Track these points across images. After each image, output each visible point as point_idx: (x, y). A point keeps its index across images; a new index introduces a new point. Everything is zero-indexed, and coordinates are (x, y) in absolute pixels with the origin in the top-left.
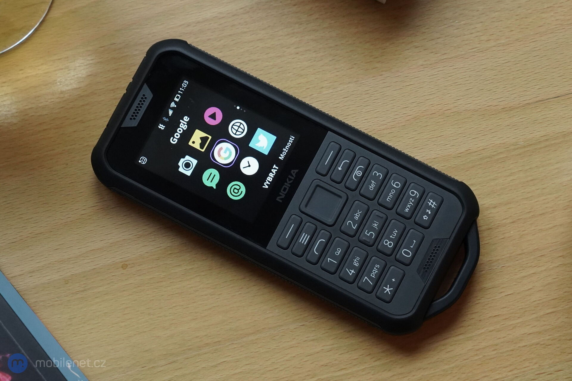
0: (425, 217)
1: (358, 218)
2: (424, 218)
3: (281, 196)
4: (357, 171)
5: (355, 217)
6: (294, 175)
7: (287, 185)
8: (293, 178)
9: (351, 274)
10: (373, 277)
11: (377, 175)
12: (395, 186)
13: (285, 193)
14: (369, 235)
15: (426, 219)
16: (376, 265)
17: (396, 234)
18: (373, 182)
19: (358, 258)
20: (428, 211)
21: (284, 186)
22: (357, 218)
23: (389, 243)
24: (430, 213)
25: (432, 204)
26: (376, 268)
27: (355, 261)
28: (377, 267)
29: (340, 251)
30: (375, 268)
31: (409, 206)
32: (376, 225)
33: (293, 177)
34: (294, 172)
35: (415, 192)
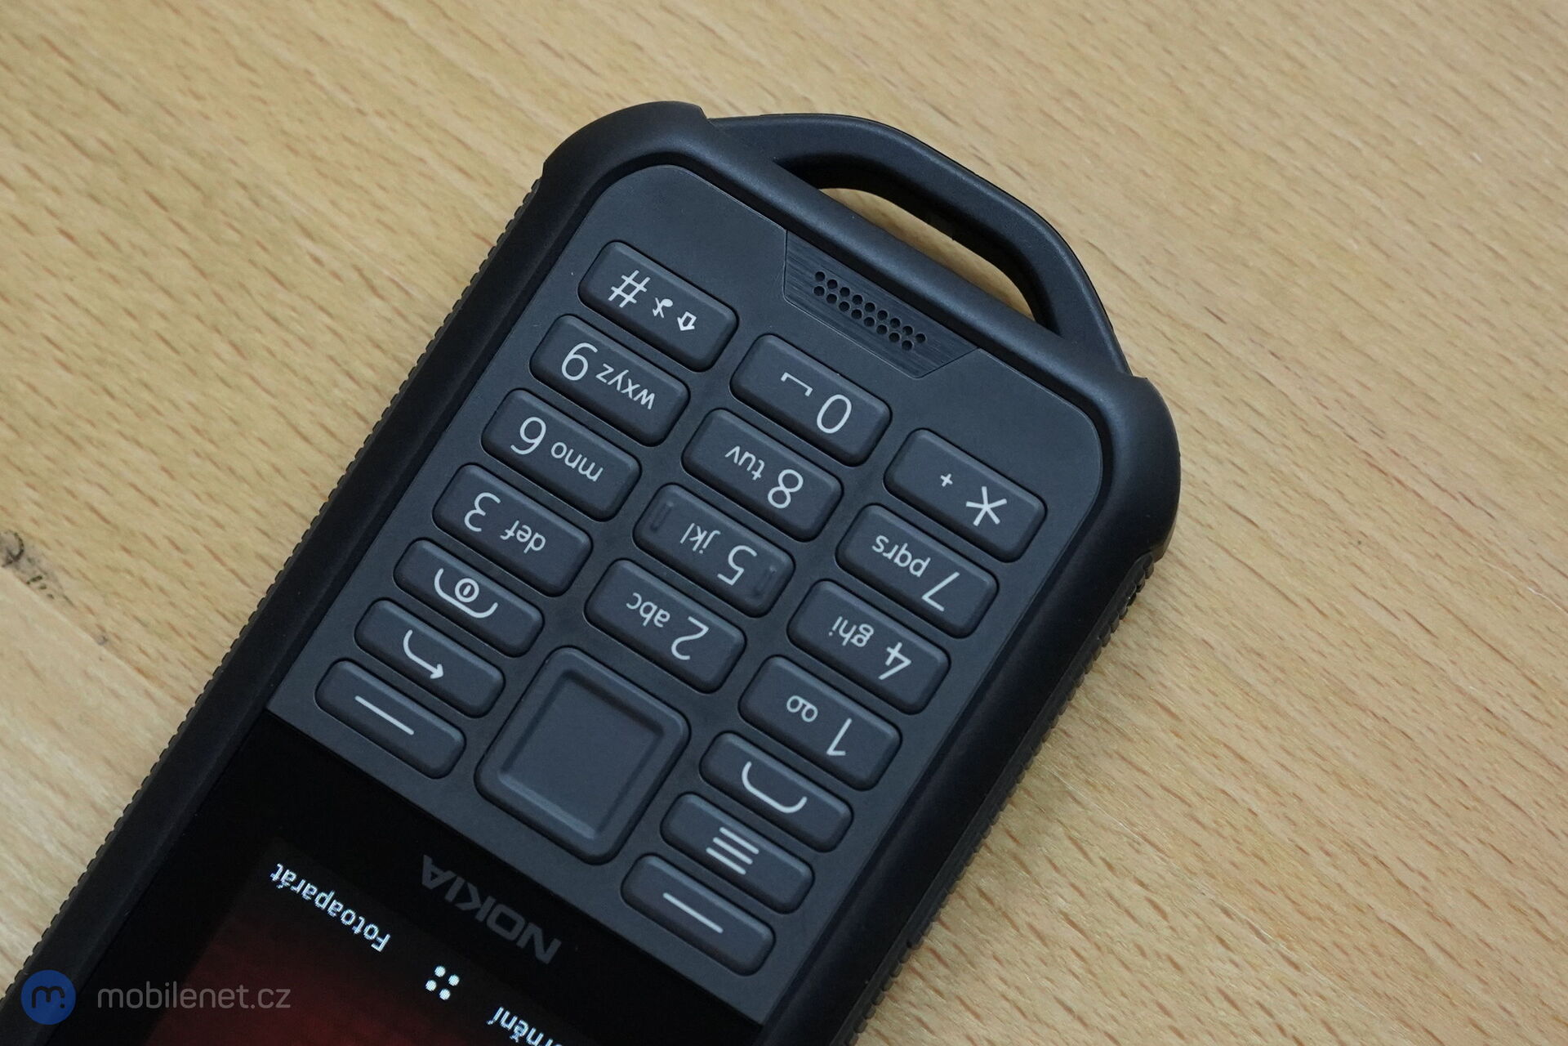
0: (686, 323)
1: (661, 612)
2: (690, 327)
3: (531, 941)
4: (453, 595)
5: (659, 621)
6: (445, 876)
7: (487, 910)
8: (459, 882)
9: (907, 662)
10: (925, 564)
11: (483, 513)
12: (537, 442)
13: (520, 921)
14: (741, 571)
15: (694, 318)
16: (874, 548)
17: (747, 455)
18: (510, 533)
19: (839, 624)
20: (659, 309)
21: (492, 924)
22: (663, 616)
23: (782, 487)
24: (668, 303)
25: (629, 289)
26: (888, 550)
27: (852, 637)
28: (882, 547)
29: (802, 701)
30: (890, 556)
31: (630, 389)
32: (700, 537)
33: (451, 882)
34: (434, 876)
35: (571, 356)
